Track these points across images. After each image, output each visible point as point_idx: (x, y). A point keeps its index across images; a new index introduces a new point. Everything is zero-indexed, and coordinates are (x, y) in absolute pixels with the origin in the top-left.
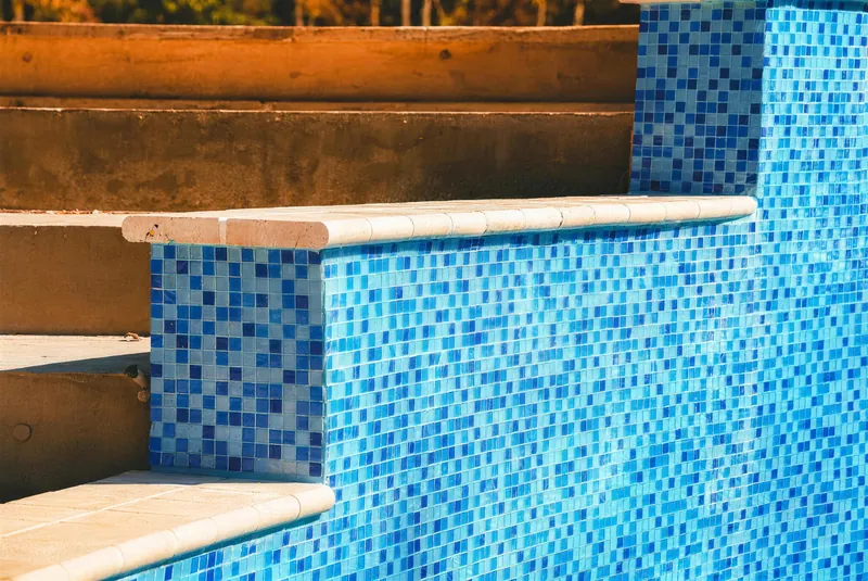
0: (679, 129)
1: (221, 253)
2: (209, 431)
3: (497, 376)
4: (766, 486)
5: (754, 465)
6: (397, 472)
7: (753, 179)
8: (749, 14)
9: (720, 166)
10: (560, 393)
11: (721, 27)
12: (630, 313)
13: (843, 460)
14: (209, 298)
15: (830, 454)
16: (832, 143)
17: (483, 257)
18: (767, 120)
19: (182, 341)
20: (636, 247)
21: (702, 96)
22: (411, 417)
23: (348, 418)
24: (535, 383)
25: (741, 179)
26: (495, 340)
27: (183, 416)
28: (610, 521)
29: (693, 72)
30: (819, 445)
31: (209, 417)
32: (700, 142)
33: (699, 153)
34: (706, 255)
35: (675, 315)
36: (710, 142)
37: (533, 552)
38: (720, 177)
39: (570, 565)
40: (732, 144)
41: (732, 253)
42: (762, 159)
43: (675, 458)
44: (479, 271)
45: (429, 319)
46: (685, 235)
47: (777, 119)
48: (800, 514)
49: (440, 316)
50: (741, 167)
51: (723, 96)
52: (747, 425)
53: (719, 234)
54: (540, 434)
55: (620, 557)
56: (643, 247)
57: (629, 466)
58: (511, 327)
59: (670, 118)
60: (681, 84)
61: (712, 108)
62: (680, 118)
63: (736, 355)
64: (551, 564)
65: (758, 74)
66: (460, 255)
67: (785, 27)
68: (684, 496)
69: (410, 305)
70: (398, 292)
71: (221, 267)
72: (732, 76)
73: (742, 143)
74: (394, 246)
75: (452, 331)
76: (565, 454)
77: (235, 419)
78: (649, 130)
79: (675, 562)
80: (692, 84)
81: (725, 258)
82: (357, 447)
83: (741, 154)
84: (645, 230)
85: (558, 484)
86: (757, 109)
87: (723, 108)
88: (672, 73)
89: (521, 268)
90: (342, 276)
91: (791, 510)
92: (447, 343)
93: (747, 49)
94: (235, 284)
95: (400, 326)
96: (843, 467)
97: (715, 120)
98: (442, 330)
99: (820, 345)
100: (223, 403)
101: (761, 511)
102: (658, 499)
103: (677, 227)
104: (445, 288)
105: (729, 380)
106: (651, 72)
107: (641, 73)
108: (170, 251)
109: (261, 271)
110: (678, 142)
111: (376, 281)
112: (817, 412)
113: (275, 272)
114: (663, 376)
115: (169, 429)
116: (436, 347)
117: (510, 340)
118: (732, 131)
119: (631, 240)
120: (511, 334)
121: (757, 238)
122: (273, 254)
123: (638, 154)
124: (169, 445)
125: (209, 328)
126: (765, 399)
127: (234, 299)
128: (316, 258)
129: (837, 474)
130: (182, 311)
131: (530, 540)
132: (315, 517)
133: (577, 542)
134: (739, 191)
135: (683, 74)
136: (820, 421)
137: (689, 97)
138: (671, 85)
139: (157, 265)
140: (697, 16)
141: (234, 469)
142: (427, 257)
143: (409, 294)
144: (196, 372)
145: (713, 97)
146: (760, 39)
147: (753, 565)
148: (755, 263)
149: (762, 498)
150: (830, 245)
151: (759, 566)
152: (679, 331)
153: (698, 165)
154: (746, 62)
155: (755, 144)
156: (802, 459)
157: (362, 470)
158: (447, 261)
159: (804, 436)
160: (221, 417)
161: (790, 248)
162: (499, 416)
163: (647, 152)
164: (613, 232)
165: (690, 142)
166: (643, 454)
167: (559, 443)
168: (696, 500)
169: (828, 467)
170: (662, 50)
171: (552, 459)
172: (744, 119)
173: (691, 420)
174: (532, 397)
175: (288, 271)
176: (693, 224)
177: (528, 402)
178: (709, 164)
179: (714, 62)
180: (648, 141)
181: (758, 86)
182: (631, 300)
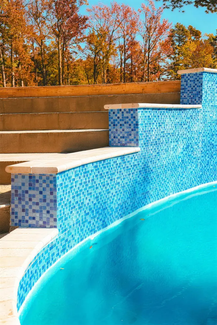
0: (188, 94)
1: (120, 110)
2: (119, 140)
3: (164, 132)
4: (203, 153)
5: (201, 149)
6: (149, 146)
7: (201, 102)
8: (200, 74)
9: (195, 100)
10: (173, 136)
11: (195, 77)
12: (183, 124)
13: (215, 149)
14: (118, 118)
15: (213, 148)
16: (213, 96)
17: (161, 112)
18: (203, 92)
19: (114, 125)
20: (184, 112)
21: (192, 88)
22: (151, 138)
23: (142, 137)
24: (169, 134)
25: (199, 102)
26: (163, 126)
27: (114, 137)
28: (180, 157)
29: (190, 85)
30: (211, 146)
31: (119, 137)
32: (192, 96)
33: (192, 98)
34: (194, 114)
35: (190, 124)
36: (194, 96)
37: (169, 161)
38: (195, 102)
39: (174, 164)
40: (197, 96)
41: (198, 114)
42: (203, 98)
43: (190, 148)
44: (160, 114)
45: (153, 122)
46: (191, 110)
47: (205, 92)
48: (208, 157)
49: (155, 121)
50: (199, 100)
51: (196, 88)
52: (201, 143)
53: (196, 111)
54: (170, 142)
55: (182, 163)
56: (185, 112)
57: (183, 148)
58: (165, 124)
59: (187, 93)
60: (188, 87)
61: (194, 90)
62: (188, 92)
63: (199, 131)
64: (172, 164)
65: (202, 84)
66: (158, 111)
67: (206, 77)
68: (191, 154)
69: (150, 119)
70: (149, 117)
71: (121, 112)
72: (197, 85)
73: (199, 96)
74: (148, 109)
75: (157, 124)
76: (174, 146)
77: (123, 137)
78: (183, 95)
79: (190, 164)
80: (190, 87)
81: (197, 114)
82: (143, 142)
83: (199, 98)
84: (185, 109)
85: (173, 151)
86: (202, 90)
87: (196, 90)
88: (187, 85)
89: (167, 114)
90: (141, 113)
91: (207, 157)
92: (156, 126)
93: (200, 80)
94: (123, 115)
95: (149, 122)
96: (215, 150)
97: (194, 92)
98: (155, 123)
99: (211, 130)
100: (121, 135)
101: (203, 157)
102: (187, 154)
103: (190, 109)
104: (155, 116)
105: (198, 135)
106: (183, 85)
107: (182, 85)
108: (112, 110)
109: (127, 112)
110: (188, 97)
111: (146, 114)
112: (211, 141)
113: (130, 112)
114: (188, 134)
115: (112, 140)
116: (154, 126)
117: (165, 126)
118: (197, 94)
119: (183, 111)
120: (165, 125)
121: (202, 112)
122: (129, 110)
123: (181, 99)
124: (112, 142)
125: (119, 123)
126: (203, 138)
127: (123, 118)
128: (136, 110)
129: (214, 151)
130: (114, 120)
131: (169, 159)
132: (137, 153)
133: (175, 160)
134: (199, 104)
135: (189, 85)
136: (211, 143)
137: (190, 89)
138: (187, 87)
139: (110, 113)
140: (191, 75)
141: (123, 145)
142: (153, 111)
143: (150, 117)
144: (117, 130)
145: (194, 89)
146: (202, 78)
147: (201, 165)
148: (202, 116)
149: (203, 155)
150: (213, 113)
151: (202, 166)
152: (190, 126)
153: (192, 100)
154: (200, 82)
155: (201, 96)
156: (209, 148)
157: (144, 146)
158: (156, 112)
159: (209, 144)
160: (121, 137)
161: (206, 113)
162: (164, 138)
163: (183, 98)
164: (180, 109)
165: (190, 96)
166: (185, 147)
167: (173, 144)
168: (193, 155)
169: (213, 150)
170: (185, 81)
171: (172, 147)
172: (199, 92)
173: (192, 141)
174: (169, 136)
175: (132, 112)
176: (192, 109)
177: (168, 137)
178: (193, 100)
179: (194, 83)
180: (183, 96)
181: (202, 86)
182: (183, 121)
